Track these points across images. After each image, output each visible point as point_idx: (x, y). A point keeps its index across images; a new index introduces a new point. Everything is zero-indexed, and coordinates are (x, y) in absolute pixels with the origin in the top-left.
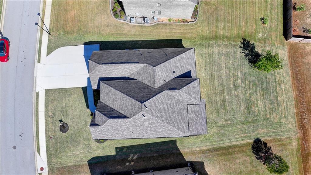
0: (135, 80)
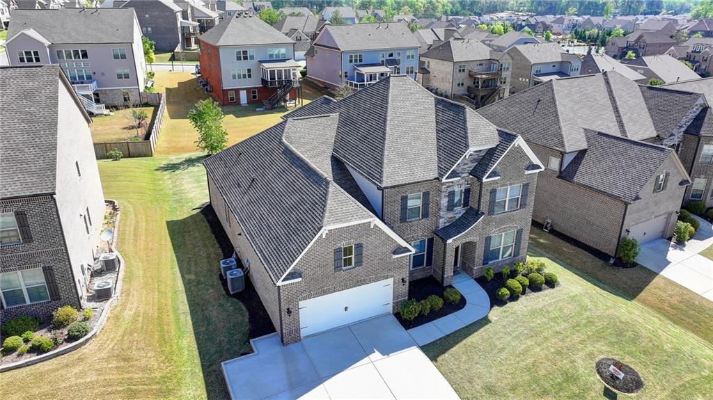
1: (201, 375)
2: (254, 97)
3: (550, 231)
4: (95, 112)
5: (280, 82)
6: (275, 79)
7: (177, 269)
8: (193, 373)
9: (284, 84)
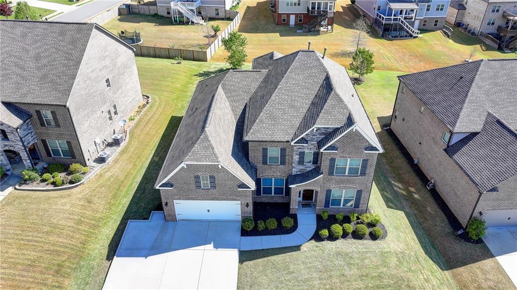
0: (247, 110)
1: (119, 223)
2: (301, 20)
3: (431, 189)
4: (195, 21)
5: (319, 12)
6: (315, 9)
7: (153, 152)
8: (116, 220)
9: (322, 13)
